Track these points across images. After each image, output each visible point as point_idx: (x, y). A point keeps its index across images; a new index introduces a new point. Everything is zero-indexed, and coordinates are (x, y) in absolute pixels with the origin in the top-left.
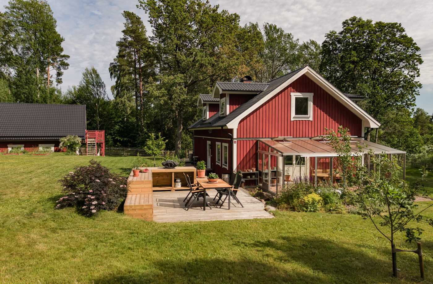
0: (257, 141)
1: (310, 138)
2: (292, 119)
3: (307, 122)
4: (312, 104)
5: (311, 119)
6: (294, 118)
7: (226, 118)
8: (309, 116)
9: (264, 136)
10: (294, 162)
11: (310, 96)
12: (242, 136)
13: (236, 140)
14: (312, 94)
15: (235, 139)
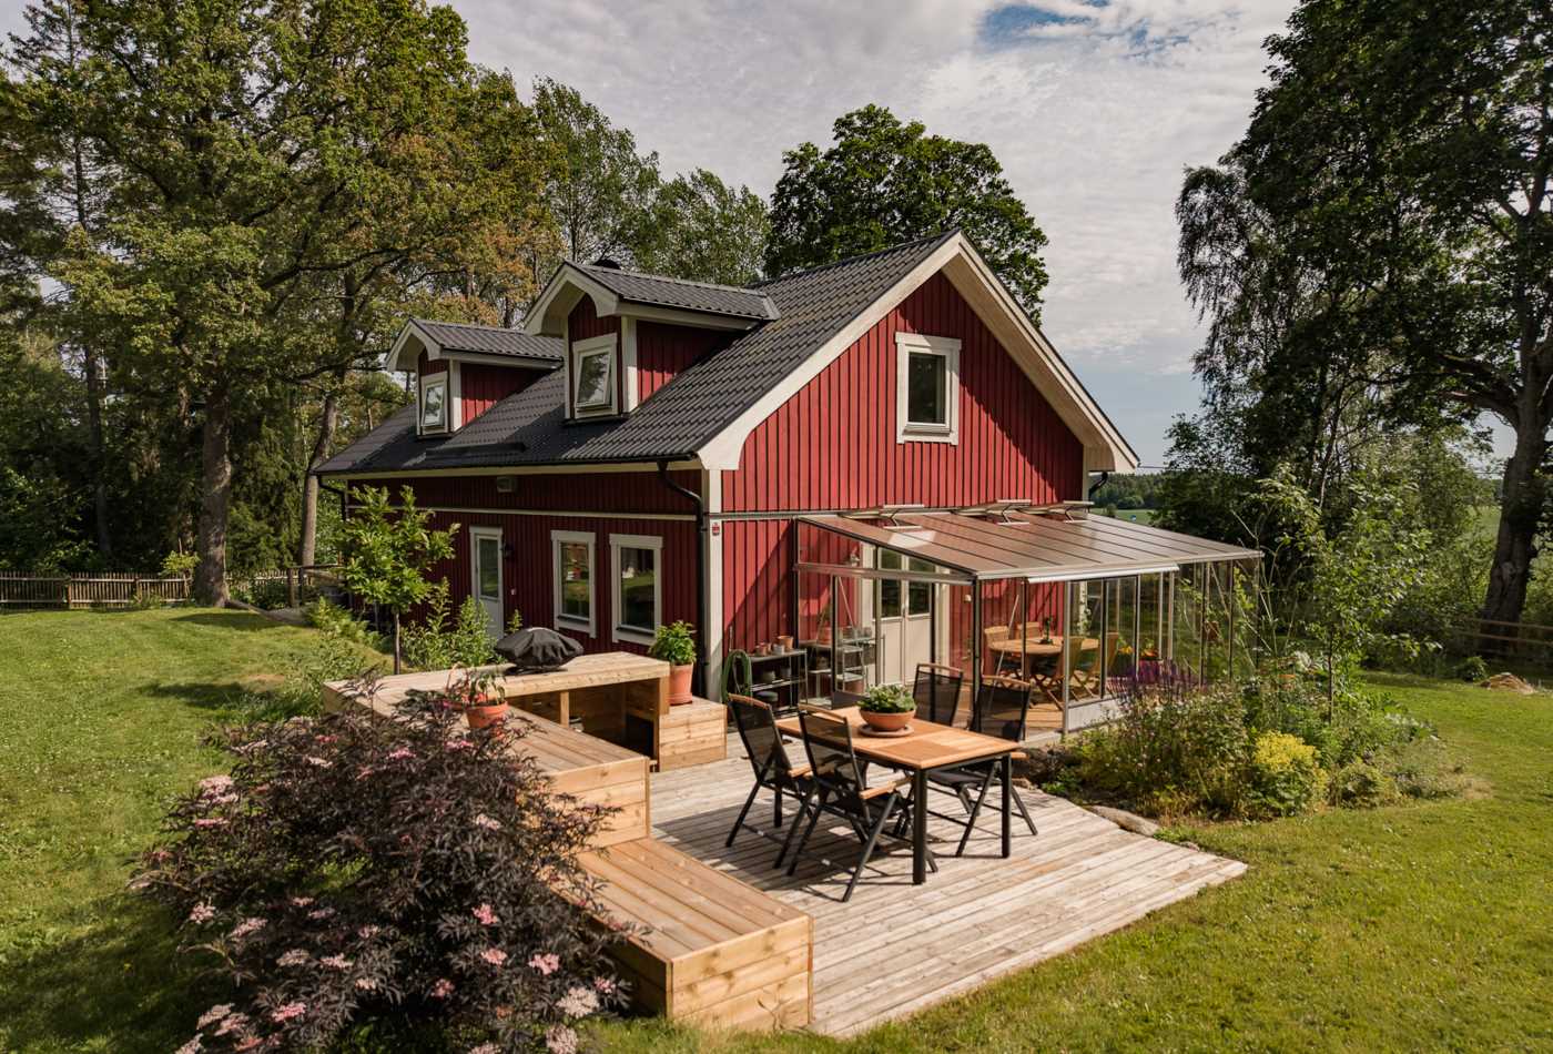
0: (792, 527)
1: (952, 512)
2: (901, 439)
3: (943, 447)
4: (956, 379)
5: (954, 439)
6: (906, 432)
7: (626, 425)
8: (947, 425)
9: (814, 505)
10: (905, 604)
11: (949, 349)
12: (740, 505)
13: (719, 522)
14: (957, 345)
15: (716, 516)
